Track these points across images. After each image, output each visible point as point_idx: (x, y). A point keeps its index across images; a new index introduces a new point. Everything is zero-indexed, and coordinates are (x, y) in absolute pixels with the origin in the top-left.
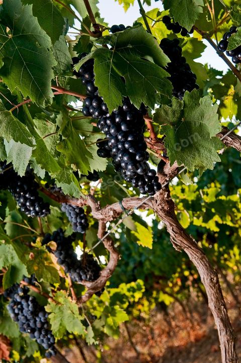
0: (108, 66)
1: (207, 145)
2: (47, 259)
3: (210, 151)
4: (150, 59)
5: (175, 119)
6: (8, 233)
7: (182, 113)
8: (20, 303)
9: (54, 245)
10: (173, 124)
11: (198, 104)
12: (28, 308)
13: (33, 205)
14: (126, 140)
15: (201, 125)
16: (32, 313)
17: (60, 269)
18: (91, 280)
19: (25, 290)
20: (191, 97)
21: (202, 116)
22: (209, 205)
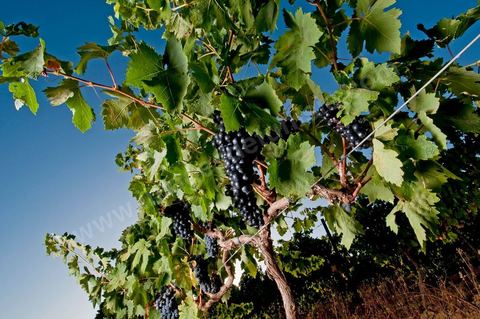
0: (235, 106)
1: (302, 178)
2: (188, 272)
3: (304, 184)
4: (267, 111)
5: (279, 156)
6: (173, 252)
7: (286, 152)
8: (165, 300)
9: (195, 263)
10: (277, 159)
11: (298, 148)
12: (169, 304)
13: (182, 229)
14: (238, 162)
15: (299, 163)
16: (170, 309)
17: (195, 281)
18: (214, 293)
19: (173, 292)
20: (294, 140)
21: (301, 156)
22: (295, 260)
